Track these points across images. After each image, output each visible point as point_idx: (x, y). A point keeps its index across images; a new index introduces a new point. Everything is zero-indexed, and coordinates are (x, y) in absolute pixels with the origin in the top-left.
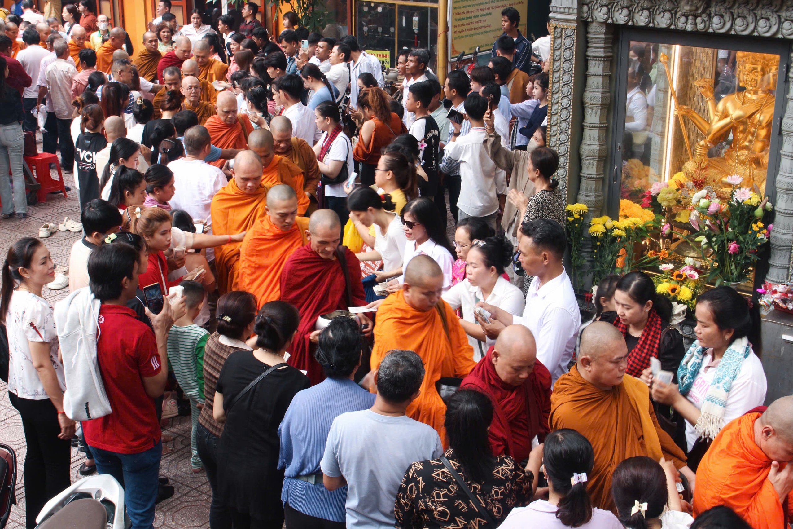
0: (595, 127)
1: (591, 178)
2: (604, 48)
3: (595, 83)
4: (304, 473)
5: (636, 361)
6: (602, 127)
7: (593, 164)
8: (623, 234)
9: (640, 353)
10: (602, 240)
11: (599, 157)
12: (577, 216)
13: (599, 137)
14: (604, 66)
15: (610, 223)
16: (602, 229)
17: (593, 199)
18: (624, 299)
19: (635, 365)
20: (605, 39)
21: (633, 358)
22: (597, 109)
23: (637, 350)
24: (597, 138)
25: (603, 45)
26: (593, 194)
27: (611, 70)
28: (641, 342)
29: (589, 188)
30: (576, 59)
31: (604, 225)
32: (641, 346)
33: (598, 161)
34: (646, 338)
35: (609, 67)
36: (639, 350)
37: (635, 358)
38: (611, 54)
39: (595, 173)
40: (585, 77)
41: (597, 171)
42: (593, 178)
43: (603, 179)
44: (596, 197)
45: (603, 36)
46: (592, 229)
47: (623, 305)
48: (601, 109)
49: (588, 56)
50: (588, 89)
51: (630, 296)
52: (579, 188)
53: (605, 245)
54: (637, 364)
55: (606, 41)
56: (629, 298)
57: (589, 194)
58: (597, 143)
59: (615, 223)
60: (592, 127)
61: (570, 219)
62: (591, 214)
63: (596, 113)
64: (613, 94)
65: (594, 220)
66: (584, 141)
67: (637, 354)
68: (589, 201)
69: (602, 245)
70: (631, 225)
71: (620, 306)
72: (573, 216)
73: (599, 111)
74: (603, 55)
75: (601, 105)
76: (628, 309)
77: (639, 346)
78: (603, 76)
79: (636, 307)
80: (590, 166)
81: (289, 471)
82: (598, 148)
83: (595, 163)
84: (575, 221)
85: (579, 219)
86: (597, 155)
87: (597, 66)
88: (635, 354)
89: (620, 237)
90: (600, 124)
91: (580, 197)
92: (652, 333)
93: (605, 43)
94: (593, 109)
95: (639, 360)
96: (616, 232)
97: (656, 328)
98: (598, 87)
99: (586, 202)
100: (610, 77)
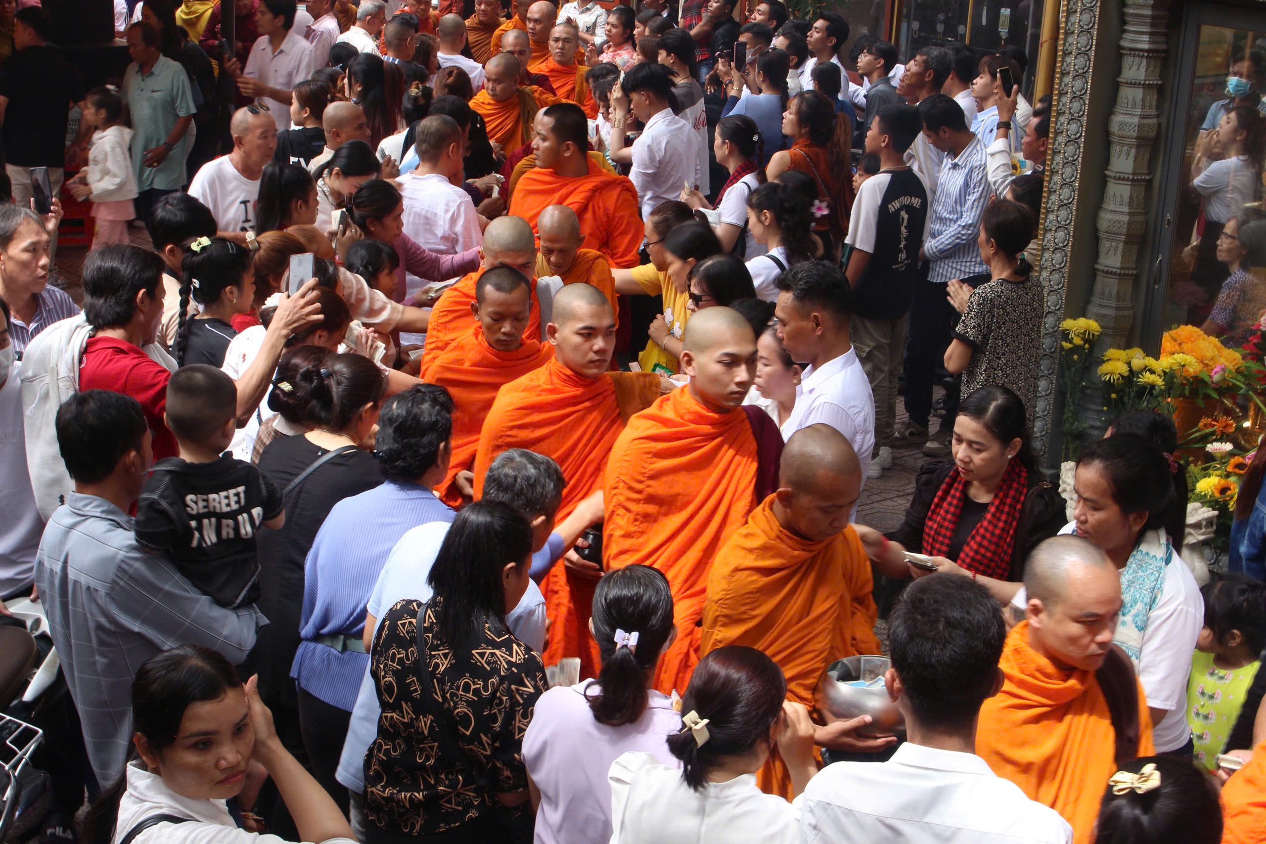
0: (1124, 179)
1: (1111, 273)
2: (1151, 34)
3: (1131, 99)
4: (325, 631)
5: (985, 543)
6: (1137, 180)
7: (1117, 248)
8: (1159, 381)
9: (991, 528)
10: (1120, 391)
11: (1128, 235)
12: (1078, 341)
13: (1131, 198)
14: (1147, 68)
15: (1139, 359)
16: (1123, 369)
17: (1112, 312)
18: (974, 432)
19: (982, 551)
20: (1153, 17)
21: (978, 539)
22: (1130, 146)
23: (985, 524)
24: (1126, 199)
25: (1147, 29)
26: (1113, 303)
27: (1161, 76)
28: (992, 509)
29: (1107, 291)
30: (1096, 51)
31: (1129, 364)
32: (994, 515)
33: (1126, 243)
34: (1002, 503)
35: (1157, 71)
36: (990, 522)
37: (983, 537)
38: (1164, 47)
39: (1118, 265)
40: (1116, 87)
41: (1122, 262)
42: (1115, 274)
43: (1136, 279)
44: (1117, 309)
45: (1148, 12)
46: (1105, 368)
47: (970, 443)
48: (1138, 147)
49: (1123, 48)
50: (1119, 109)
51: (987, 426)
52: (1090, 291)
53: (1126, 399)
54: (987, 549)
55: (1155, 21)
56: (985, 431)
57: (1105, 302)
58: (1126, 209)
59: (1150, 361)
60: (1119, 179)
61: (1066, 345)
62: (1108, 340)
63: (1128, 155)
64: (1164, 120)
65: (1112, 352)
66: (1105, 206)
67: (986, 530)
68: (1104, 316)
69: (1120, 400)
70: (1175, 367)
71: (964, 446)
72: (1071, 341)
73: (1133, 152)
74: (1146, 46)
75: (1137, 138)
76: (979, 451)
77: (989, 516)
78: (1146, 87)
79: (995, 448)
80: (1112, 252)
81: (306, 630)
82: (1126, 218)
83: (1121, 245)
84: (1076, 349)
85: (1082, 347)
86: (1124, 231)
87: (1135, 67)
88: (982, 531)
89: (1153, 386)
90: (1134, 174)
91: (1092, 308)
92: (1012, 493)
93: (1153, 25)
94: (1123, 145)
95: (990, 542)
96: (1148, 378)
97: (1019, 483)
98: (1134, 105)
99: (1098, 318)
100: (1160, 90)
